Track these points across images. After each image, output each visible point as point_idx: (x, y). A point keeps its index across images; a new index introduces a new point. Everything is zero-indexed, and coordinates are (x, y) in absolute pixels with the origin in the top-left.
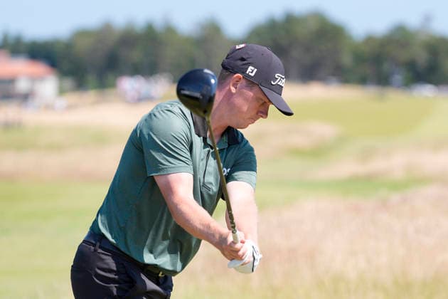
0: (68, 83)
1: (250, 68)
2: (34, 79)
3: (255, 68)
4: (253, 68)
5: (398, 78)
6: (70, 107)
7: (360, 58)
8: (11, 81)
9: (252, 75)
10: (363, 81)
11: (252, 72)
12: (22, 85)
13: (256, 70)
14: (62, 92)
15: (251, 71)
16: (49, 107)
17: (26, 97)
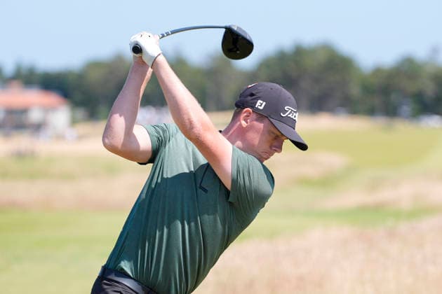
0: (81, 113)
1: (259, 102)
2: (48, 109)
3: (264, 101)
4: (262, 102)
5: (406, 109)
6: (81, 138)
7: (368, 89)
8: (24, 111)
9: (261, 108)
10: (371, 112)
11: (261, 106)
12: (35, 116)
13: (264, 103)
14: (74, 122)
15: (260, 104)
16: (60, 137)
17: (38, 128)
